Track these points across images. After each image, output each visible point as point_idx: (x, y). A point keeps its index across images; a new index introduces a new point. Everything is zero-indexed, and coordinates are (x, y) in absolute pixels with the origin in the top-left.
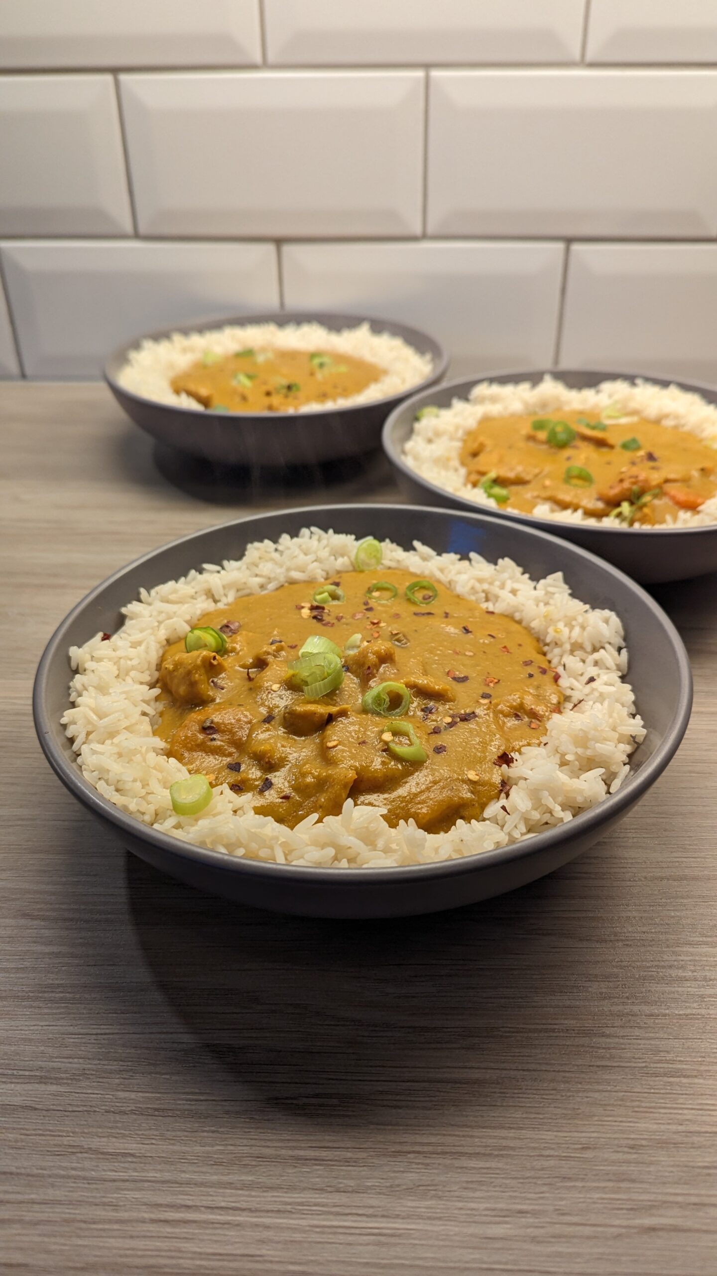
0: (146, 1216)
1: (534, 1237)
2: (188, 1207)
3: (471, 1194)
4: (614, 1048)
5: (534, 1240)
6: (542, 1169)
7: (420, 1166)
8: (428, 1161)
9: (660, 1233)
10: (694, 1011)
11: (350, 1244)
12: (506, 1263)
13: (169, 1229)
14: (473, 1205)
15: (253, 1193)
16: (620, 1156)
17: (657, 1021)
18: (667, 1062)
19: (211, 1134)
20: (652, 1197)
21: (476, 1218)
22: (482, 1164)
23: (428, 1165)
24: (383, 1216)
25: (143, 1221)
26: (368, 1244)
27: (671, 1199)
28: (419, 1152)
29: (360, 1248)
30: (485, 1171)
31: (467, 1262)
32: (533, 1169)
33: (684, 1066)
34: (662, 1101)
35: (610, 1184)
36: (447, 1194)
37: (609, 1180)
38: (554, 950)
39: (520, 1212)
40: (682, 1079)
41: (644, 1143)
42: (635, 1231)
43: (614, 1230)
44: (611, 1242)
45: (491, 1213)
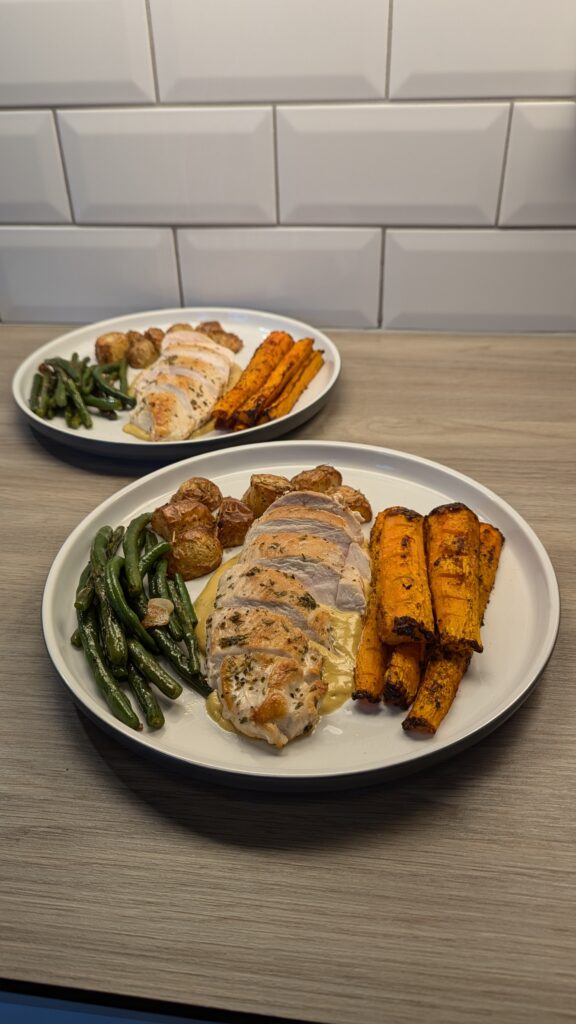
3: (123, 890)
5: (151, 920)
7: (97, 872)
8: (104, 869)
9: (230, 921)
14: (121, 897)
16: (221, 874)
20: (230, 899)
26: (52, 914)
27: (244, 901)
35: (209, 890)
36: (108, 889)
39: (149, 902)
43: (201, 917)
44: (197, 924)
45: (130, 902)
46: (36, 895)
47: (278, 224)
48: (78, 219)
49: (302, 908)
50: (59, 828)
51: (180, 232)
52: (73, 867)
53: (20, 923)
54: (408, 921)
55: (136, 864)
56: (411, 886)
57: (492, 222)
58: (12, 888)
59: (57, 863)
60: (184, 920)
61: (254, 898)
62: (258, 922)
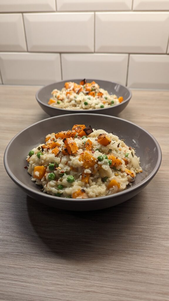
1: (59, 290)
3: (47, 279)
5: (59, 291)
6: (66, 274)
8: (39, 270)
9: (91, 293)
11: (15, 288)
12: (50, 296)
14: (47, 281)
20: (90, 284)
21: (47, 285)
22: (52, 272)
23: (39, 271)
24: (25, 282)
26: (19, 288)
27: (95, 284)
29: (18, 289)
31: (41, 295)
32: (64, 274)
35: (82, 279)
36: (41, 278)
39: (58, 284)
41: (93, 270)
42: (84, 291)
43: (79, 291)
44: (77, 294)
45: (51, 284)
46: (13, 280)
47: (94, 52)
48: (29, 50)
49: (119, 288)
50: (22, 253)
51: (62, 55)
52: (27, 269)
53: (6, 292)
54: (162, 294)
55: (52, 268)
56: (161, 279)
57: (165, 52)
58: (3, 277)
60: (72, 292)
61: (99, 283)
62: (102, 293)
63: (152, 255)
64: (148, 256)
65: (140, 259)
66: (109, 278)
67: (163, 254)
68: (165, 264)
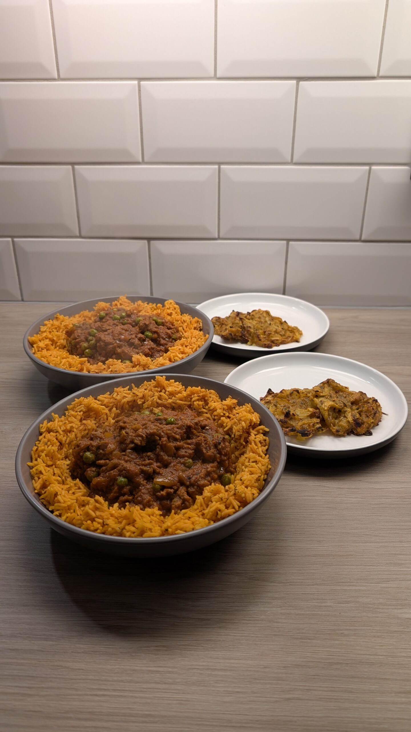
0: (88, 693)
2: (105, 690)
3: (218, 685)
4: (282, 628)
5: (242, 703)
7: (198, 674)
8: (202, 672)
9: (293, 701)
10: (316, 613)
13: (97, 698)
14: (218, 689)
15: (131, 684)
17: (300, 616)
18: (302, 633)
19: (114, 661)
20: (291, 687)
24: (183, 693)
25: (87, 695)
28: (198, 669)
29: (173, 705)
30: (224, 676)
33: (309, 635)
34: (298, 649)
36: (208, 685)
37: (274, 680)
38: (259, 587)
39: (238, 692)
40: (307, 640)
41: (289, 665)
42: (282, 700)
45: (225, 692)
48: (84, 233)
51: (152, 242)
54: (404, 693)
56: (401, 671)
57: (358, 237)
59: (170, 670)
60: (264, 702)
61: (304, 685)
62: (311, 700)
63: (380, 634)
64: (375, 637)
65: (363, 641)
66: (318, 676)
67: (398, 632)
68: (403, 648)
